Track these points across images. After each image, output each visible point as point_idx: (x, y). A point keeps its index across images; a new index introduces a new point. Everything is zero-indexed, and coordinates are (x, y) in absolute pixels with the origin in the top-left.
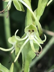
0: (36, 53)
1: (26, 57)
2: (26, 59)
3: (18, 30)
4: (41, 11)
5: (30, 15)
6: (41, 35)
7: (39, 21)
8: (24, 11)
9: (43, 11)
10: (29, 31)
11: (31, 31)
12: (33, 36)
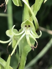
0: (32, 47)
1: (22, 50)
2: (22, 52)
4: (38, 7)
5: (27, 10)
6: (37, 29)
7: (36, 16)
8: (22, 6)
9: (40, 7)
10: (25, 27)
11: (28, 26)
12: (29, 31)
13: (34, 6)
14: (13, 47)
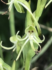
0: (35, 52)
1: (26, 55)
2: (26, 57)
3: (19, 31)
4: (39, 13)
5: (30, 16)
7: (38, 22)
8: (24, 13)
9: (41, 13)
10: (29, 32)
11: (31, 32)
12: (33, 36)
13: (36, 12)
14: (17, 52)
